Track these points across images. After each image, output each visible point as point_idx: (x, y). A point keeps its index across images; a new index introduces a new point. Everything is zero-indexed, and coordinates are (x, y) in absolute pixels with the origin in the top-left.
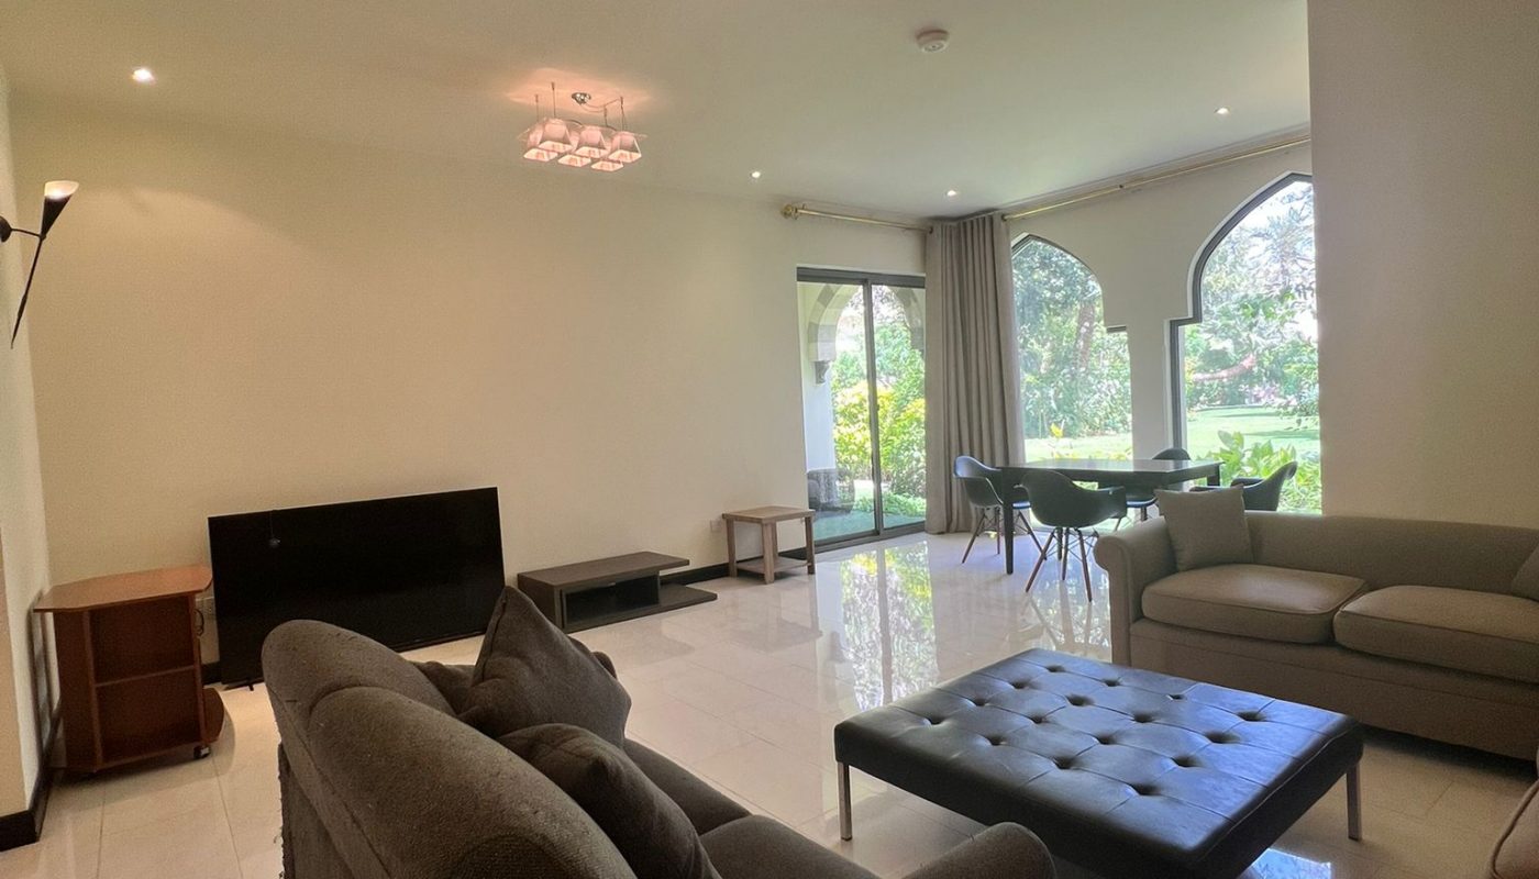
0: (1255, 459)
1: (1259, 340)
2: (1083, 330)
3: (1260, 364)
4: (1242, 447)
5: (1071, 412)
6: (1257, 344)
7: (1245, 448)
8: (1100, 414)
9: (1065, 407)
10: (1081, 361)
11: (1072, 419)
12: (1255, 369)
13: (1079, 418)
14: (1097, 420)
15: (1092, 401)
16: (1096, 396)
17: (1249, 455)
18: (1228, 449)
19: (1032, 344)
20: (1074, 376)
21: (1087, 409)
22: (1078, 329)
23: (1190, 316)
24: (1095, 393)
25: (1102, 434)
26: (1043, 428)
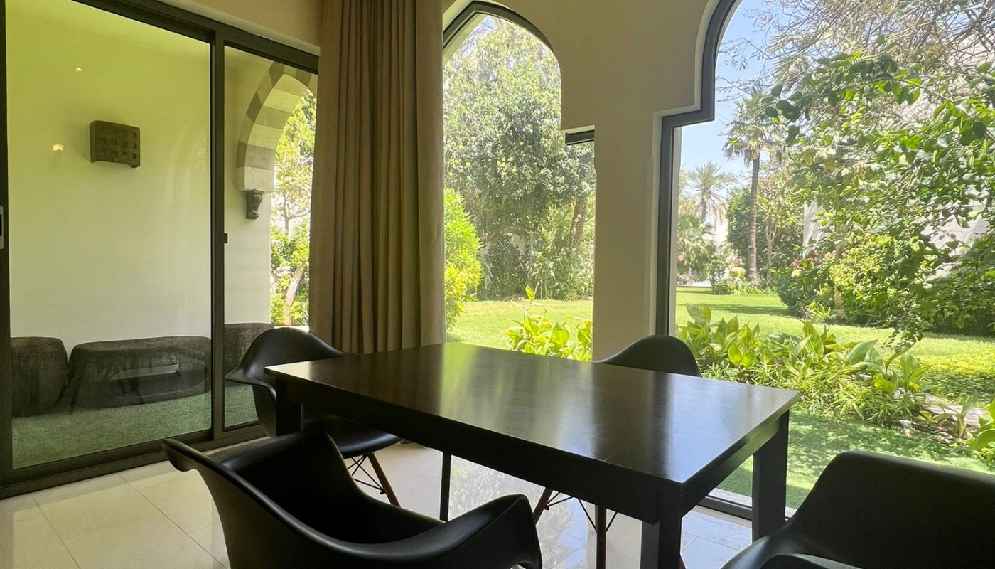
0: (721, 335)
1: (689, 242)
2: (577, 220)
3: (688, 259)
4: (709, 321)
5: (564, 281)
6: (688, 246)
7: (711, 323)
8: (585, 283)
9: (561, 277)
10: (574, 243)
11: (565, 286)
12: (686, 262)
13: (570, 285)
14: (583, 288)
15: (580, 274)
16: (584, 271)
17: (714, 330)
18: (694, 322)
19: (541, 229)
20: (568, 255)
21: (576, 280)
22: (574, 219)
23: (697, 106)
24: (583, 268)
25: (585, 299)
26: (544, 291)
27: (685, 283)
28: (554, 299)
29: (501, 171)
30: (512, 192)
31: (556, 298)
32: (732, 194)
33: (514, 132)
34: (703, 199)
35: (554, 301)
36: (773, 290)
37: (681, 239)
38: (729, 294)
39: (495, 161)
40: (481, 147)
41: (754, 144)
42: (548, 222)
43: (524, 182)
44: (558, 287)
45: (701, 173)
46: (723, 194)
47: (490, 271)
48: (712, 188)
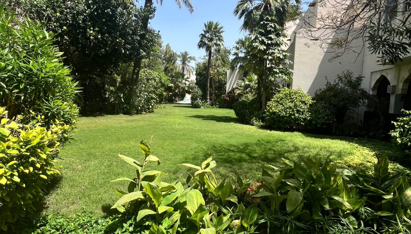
1: (180, 85)
2: (136, 71)
8: (141, 105)
12: (178, 93)
14: (139, 108)
15: (137, 100)
16: (139, 99)
22: (134, 70)
27: (177, 101)
28: (123, 114)
29: (90, 36)
30: (98, 51)
31: (124, 114)
32: (198, 65)
33: (98, 13)
34: (183, 66)
35: (124, 116)
36: (216, 107)
37: (177, 83)
38: (199, 108)
39: (85, 29)
40: (74, 18)
41: (210, 44)
42: (119, 71)
43: (106, 45)
44: (126, 107)
45: (182, 54)
46: (192, 64)
47: (82, 99)
48: (186, 62)
